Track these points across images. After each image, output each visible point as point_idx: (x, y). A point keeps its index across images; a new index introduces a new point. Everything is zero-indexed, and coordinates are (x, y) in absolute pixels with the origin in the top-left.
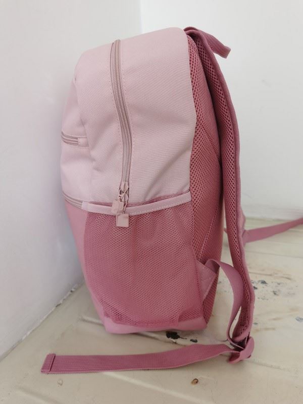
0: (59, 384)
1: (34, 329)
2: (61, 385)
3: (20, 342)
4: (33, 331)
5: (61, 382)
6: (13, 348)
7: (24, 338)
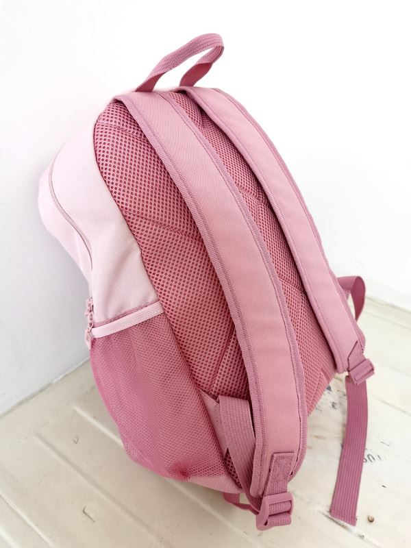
0: (74, 441)
1: (67, 373)
2: (76, 443)
3: (50, 385)
4: (66, 376)
5: (76, 440)
6: (41, 391)
7: (54, 381)
